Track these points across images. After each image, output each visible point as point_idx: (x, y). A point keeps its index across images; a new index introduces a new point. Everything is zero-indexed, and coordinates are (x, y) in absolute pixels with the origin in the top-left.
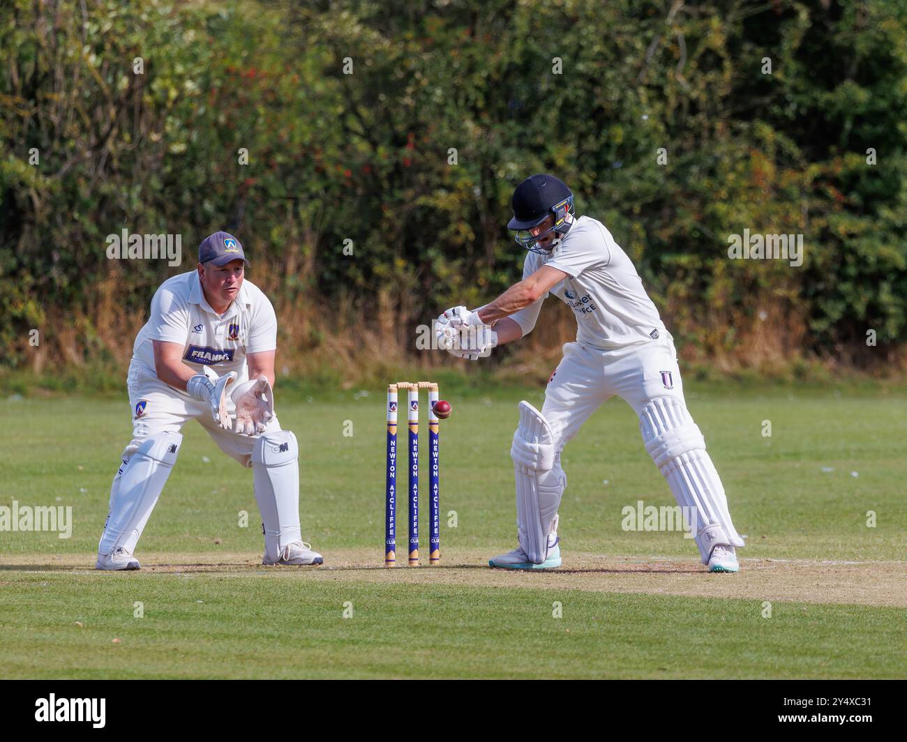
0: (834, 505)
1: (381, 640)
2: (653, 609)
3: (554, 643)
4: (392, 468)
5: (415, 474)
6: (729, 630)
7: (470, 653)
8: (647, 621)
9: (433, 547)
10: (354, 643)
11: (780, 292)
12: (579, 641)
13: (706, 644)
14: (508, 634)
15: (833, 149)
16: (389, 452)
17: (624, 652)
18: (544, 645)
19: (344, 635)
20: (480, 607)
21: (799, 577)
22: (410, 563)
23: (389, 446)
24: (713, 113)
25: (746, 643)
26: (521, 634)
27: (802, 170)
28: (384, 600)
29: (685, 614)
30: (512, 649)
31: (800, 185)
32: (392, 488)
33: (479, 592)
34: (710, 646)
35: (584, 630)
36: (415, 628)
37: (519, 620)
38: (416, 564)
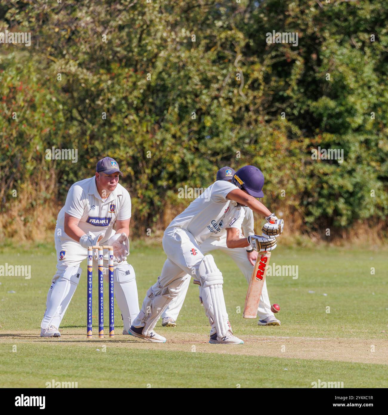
0: (314, 310)
1: (83, 375)
2: (221, 361)
3: (170, 378)
4: (90, 289)
5: (102, 292)
6: (258, 372)
7: (128, 382)
8: (218, 367)
9: (111, 329)
10: (70, 376)
11: (290, 202)
12: (183, 377)
13: (247, 379)
14: (147, 373)
15: (317, 130)
16: (88, 280)
17: (205, 382)
18: (165, 379)
19: (65, 372)
20: (134, 359)
21: (295, 346)
22: (100, 337)
23: (88, 278)
24: (257, 112)
25: (267, 379)
26: (154, 373)
27: (302, 141)
28: (86, 355)
29: (236, 363)
30: (149, 380)
31: (300, 148)
32: (90, 299)
33: (133, 352)
34: (249, 380)
35: (186, 371)
36: (101, 369)
37: (154, 366)
38: (102, 337)
